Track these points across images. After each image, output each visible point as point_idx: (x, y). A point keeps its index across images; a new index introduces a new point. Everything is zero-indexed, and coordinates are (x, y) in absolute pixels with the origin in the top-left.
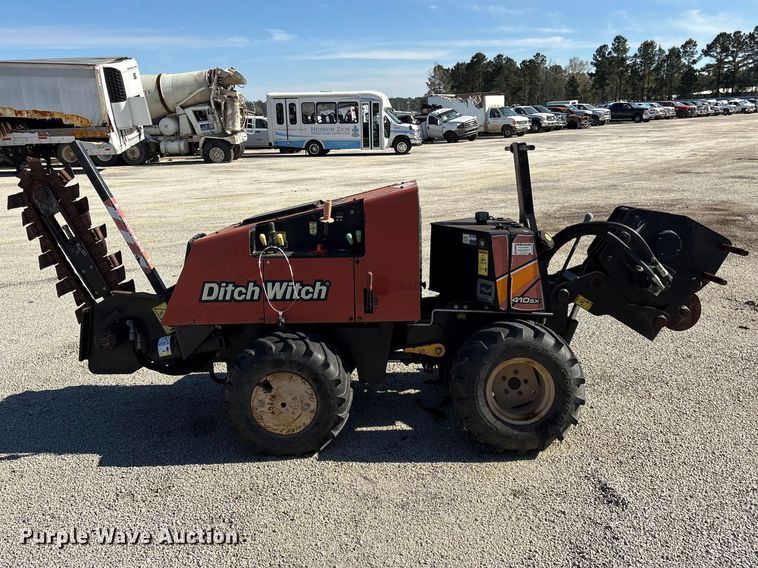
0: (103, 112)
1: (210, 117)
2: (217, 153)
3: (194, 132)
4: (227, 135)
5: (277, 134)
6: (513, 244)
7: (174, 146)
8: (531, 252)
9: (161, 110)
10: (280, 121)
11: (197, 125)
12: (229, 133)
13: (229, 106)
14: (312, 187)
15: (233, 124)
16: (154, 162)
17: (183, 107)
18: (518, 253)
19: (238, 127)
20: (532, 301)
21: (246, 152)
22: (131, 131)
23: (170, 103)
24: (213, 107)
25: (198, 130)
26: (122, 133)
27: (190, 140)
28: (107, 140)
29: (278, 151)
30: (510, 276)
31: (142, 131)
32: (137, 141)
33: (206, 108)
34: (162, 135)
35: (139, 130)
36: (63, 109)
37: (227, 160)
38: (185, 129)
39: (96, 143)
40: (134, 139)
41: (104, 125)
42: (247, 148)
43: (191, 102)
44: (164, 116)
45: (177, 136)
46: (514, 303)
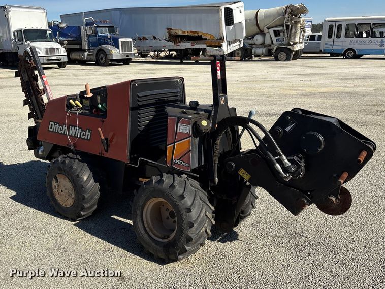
0: (221, 31)
1: (282, 34)
2: (283, 55)
3: (272, 43)
4: (290, 45)
5: (327, 44)
6: (179, 124)
7: (259, 51)
8: (188, 131)
9: (255, 30)
10: (330, 36)
11: (274, 39)
12: (292, 43)
13: (293, 27)
14: (313, 79)
15: (294, 39)
16: (250, 60)
17: (268, 28)
18: (181, 131)
19: (297, 40)
20: (184, 164)
21: (303, 55)
22: (235, 42)
23: (261, 26)
24: (285, 28)
25: (275, 42)
26: (229, 43)
27: (269, 48)
28: (220, 46)
29: (329, 55)
30: (174, 145)
31: (242, 42)
32: (238, 47)
33: (281, 28)
34: (255, 44)
35: (240, 41)
36: (202, 30)
37: (288, 60)
38: (268, 41)
39: (215, 48)
40: (236, 46)
41: (221, 38)
42: (304, 53)
43: (273, 25)
44: (257, 34)
45: (263, 45)
46: (175, 163)
